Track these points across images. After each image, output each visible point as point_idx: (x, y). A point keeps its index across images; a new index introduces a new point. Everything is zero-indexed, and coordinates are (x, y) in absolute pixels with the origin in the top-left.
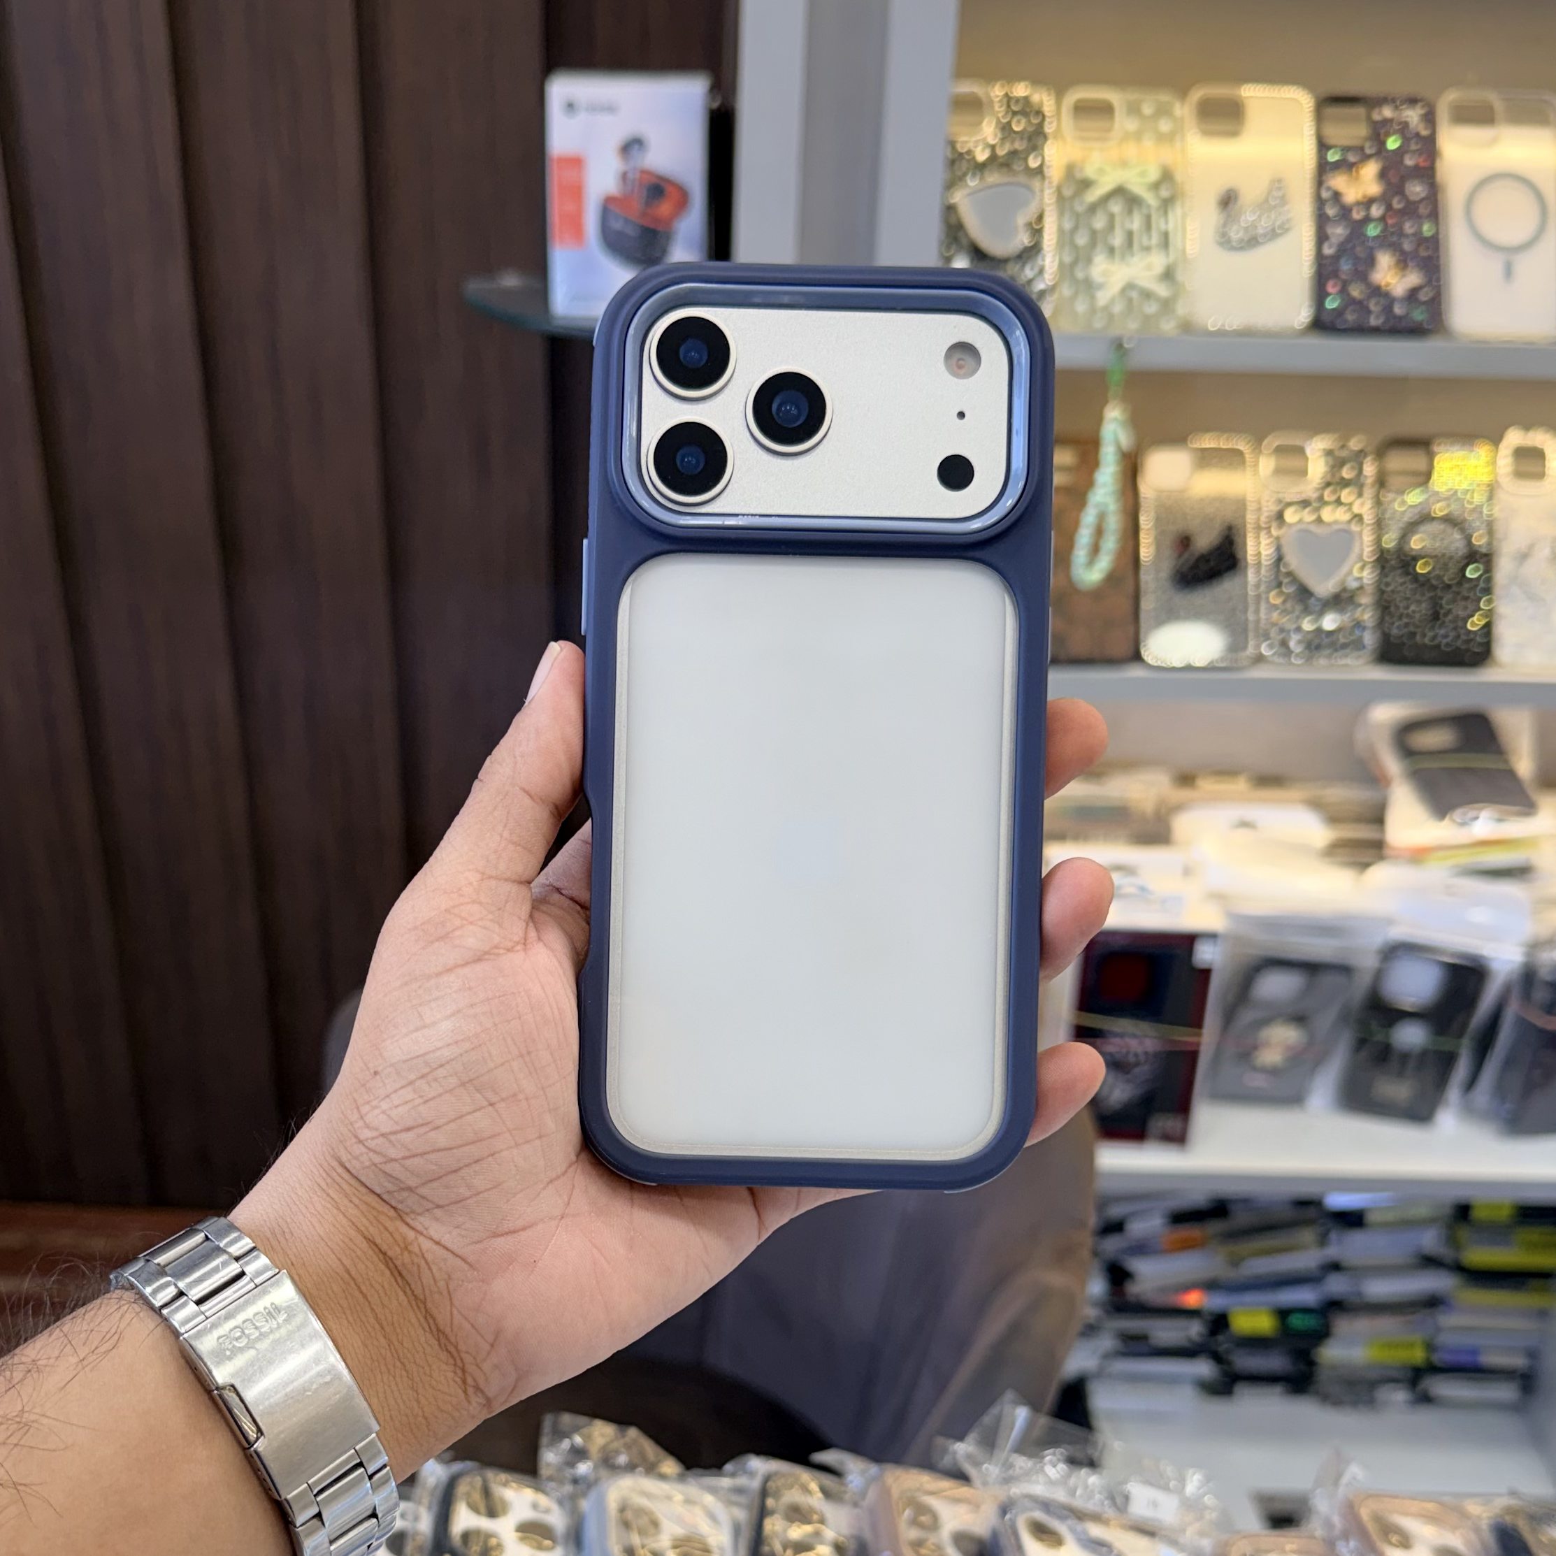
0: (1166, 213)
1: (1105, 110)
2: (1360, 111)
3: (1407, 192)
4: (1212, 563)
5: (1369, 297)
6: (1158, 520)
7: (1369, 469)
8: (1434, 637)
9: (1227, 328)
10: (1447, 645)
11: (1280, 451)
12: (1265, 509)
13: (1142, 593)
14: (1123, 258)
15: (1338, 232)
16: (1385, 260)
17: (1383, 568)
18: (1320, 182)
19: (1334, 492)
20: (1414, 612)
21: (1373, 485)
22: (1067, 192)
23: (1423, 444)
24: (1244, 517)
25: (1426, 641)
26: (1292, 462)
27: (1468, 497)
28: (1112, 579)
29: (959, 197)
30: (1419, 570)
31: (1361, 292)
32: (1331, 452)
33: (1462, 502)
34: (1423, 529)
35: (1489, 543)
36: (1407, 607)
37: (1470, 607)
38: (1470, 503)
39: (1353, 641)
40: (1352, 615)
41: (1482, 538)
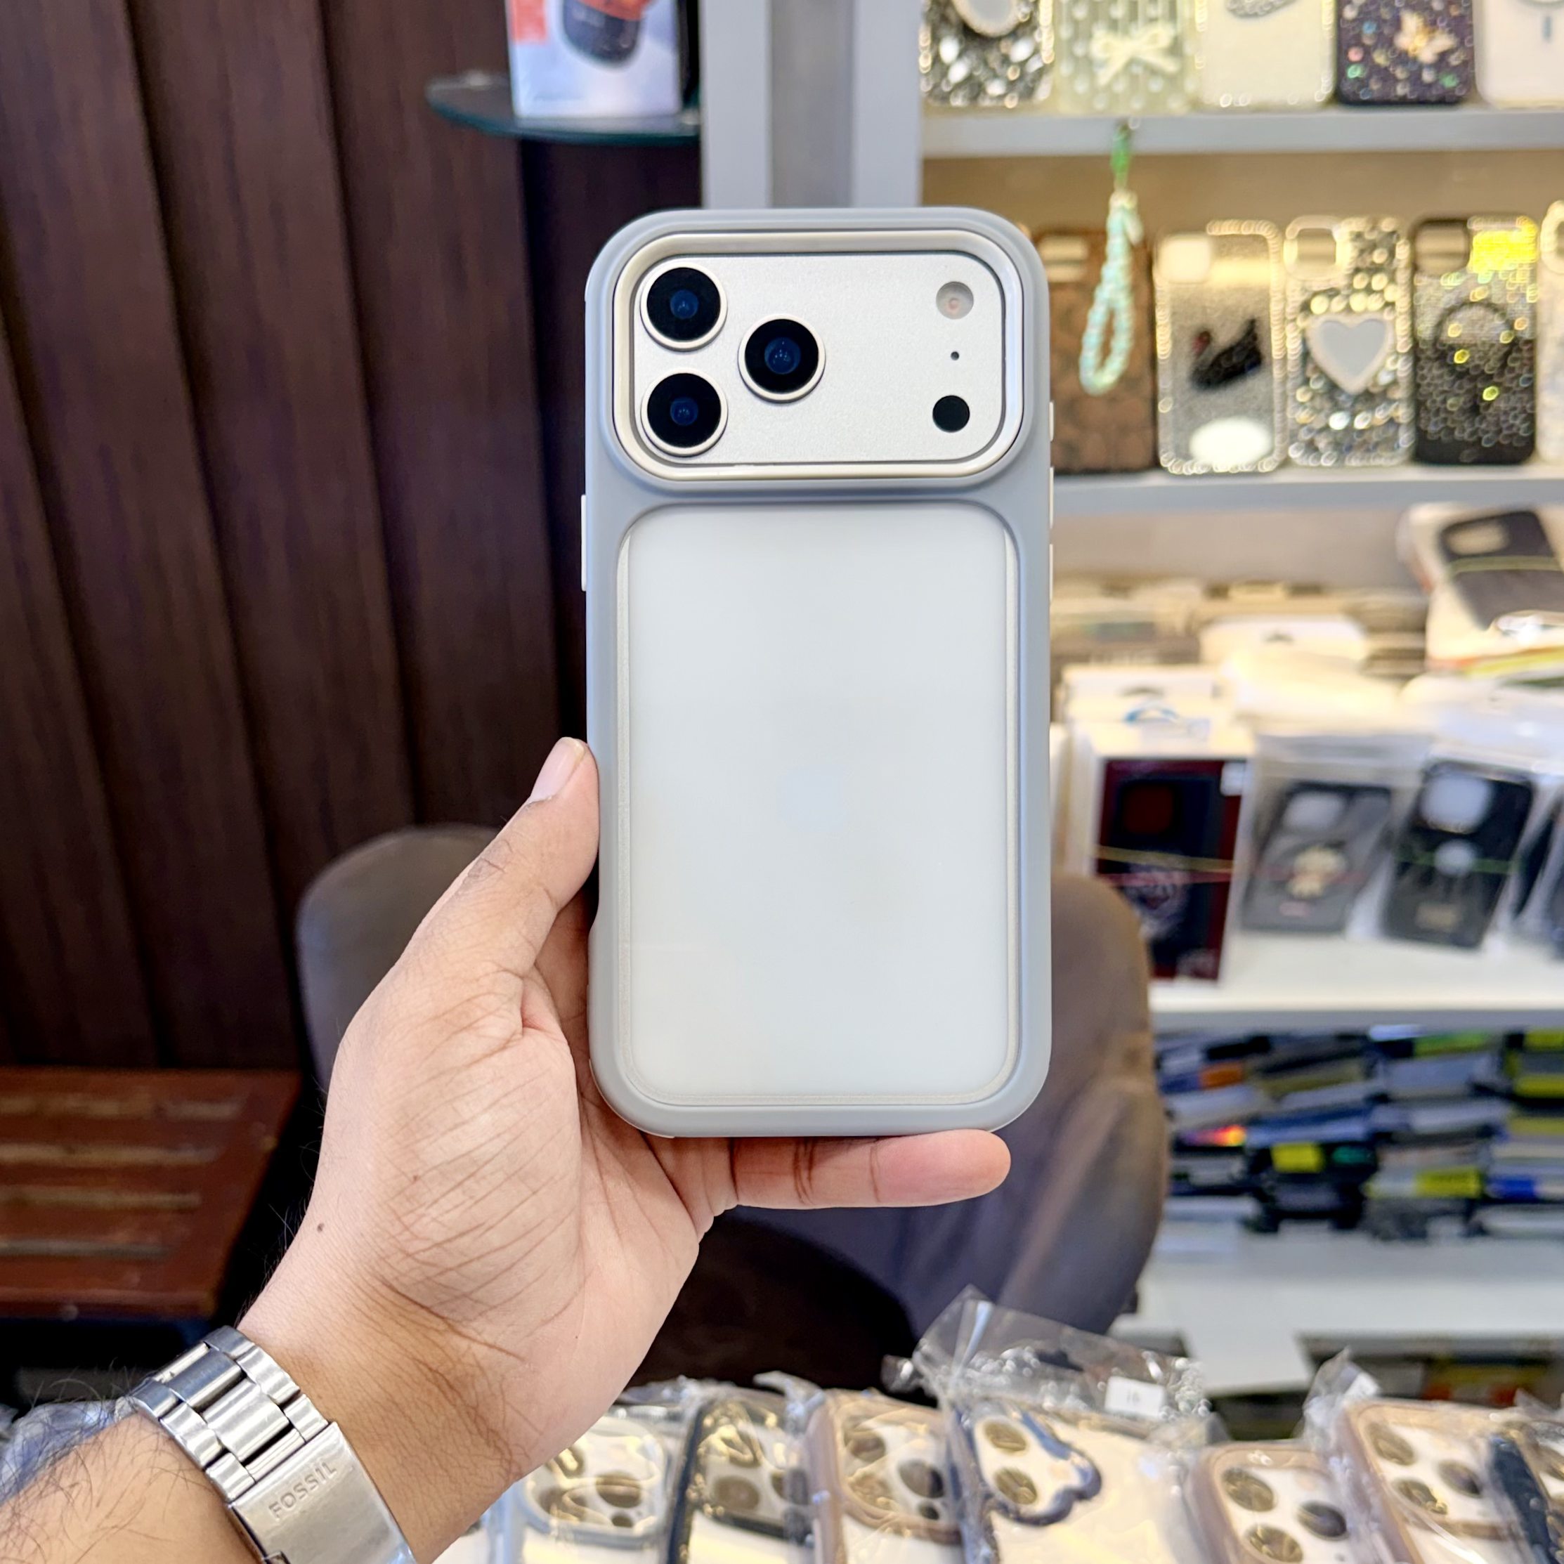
4: (1235, 360)
5: (1395, 64)
6: (1174, 314)
7: (1402, 252)
8: (1475, 432)
9: (1241, 104)
10: (1488, 441)
11: (1303, 235)
12: (1290, 300)
13: (1160, 395)
14: (1126, 32)
16: (1412, 22)
17: (1417, 361)
19: (1363, 279)
20: (1452, 406)
21: (1406, 268)
23: (1458, 223)
24: (1268, 308)
25: (1466, 436)
26: (1319, 247)
27: (1510, 278)
28: (1126, 380)
30: (1457, 362)
31: (1387, 59)
32: (1358, 236)
33: (1503, 284)
34: (1460, 315)
35: (1532, 328)
36: (1444, 401)
37: (1513, 399)
38: (1512, 285)
39: (1386, 440)
40: (1385, 412)
41: (1524, 323)
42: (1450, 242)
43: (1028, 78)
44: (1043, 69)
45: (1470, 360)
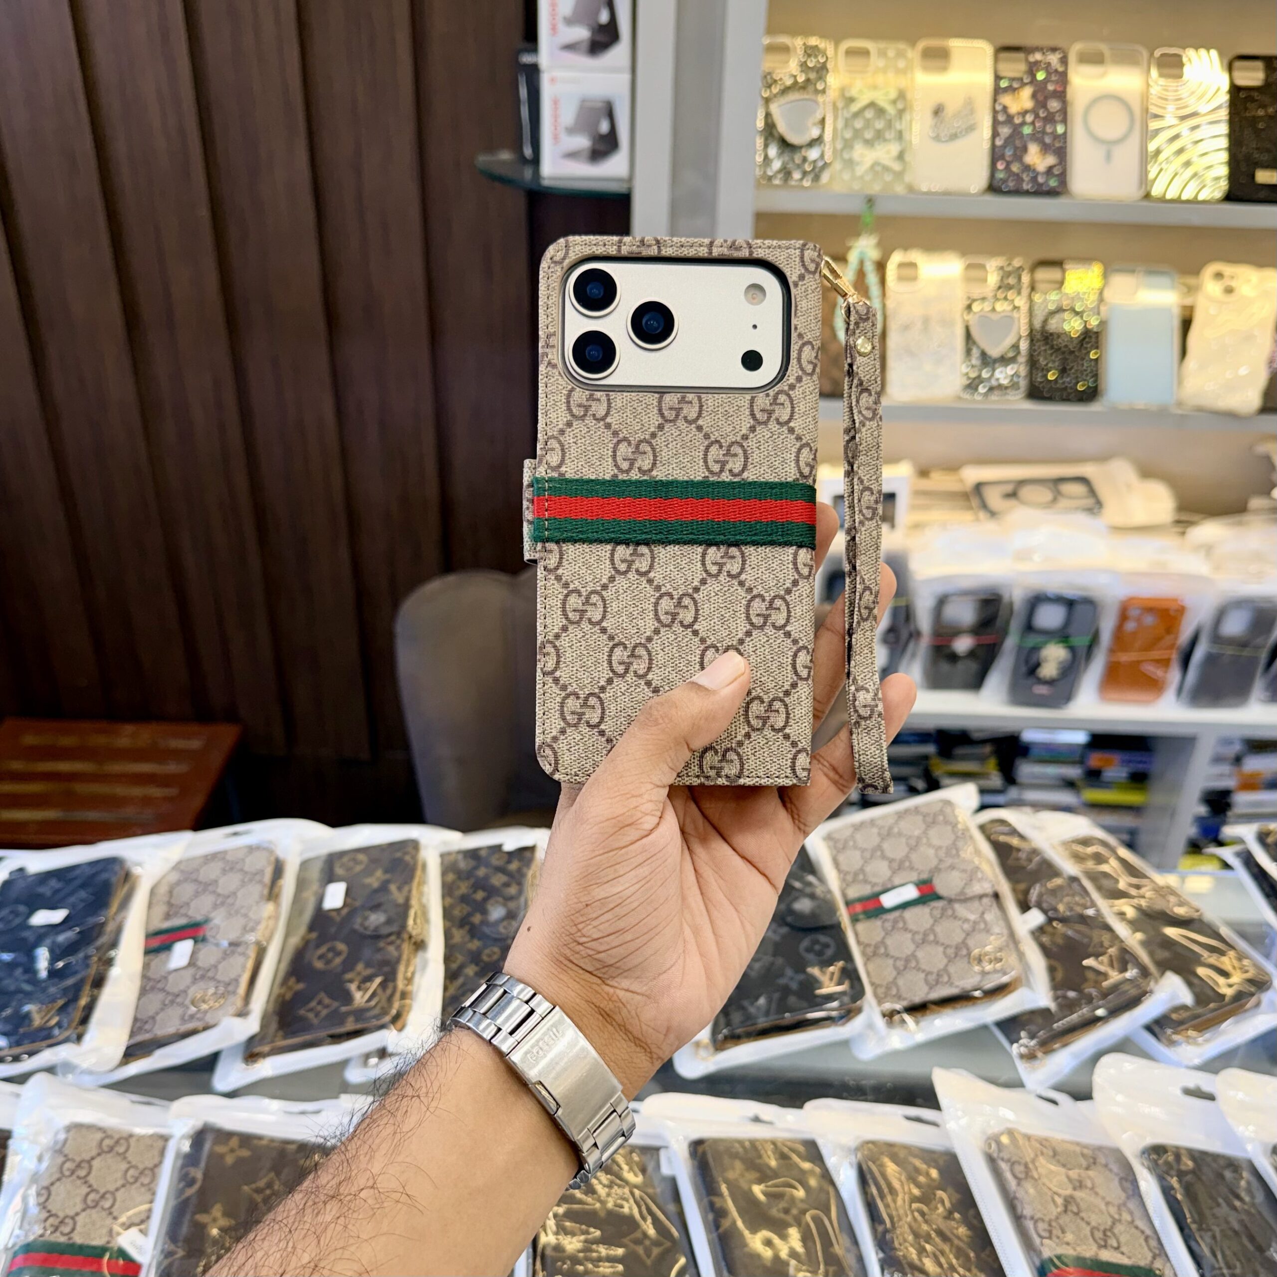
0: (901, 118)
1: (865, 53)
2: (1021, 55)
3: (1049, 107)
5: (1023, 172)
7: (1026, 278)
8: (1064, 383)
9: (934, 190)
10: (1071, 388)
14: (873, 147)
15: (1005, 131)
16: (1033, 149)
17: (1032, 341)
18: (995, 101)
19: (1003, 292)
20: (1051, 367)
21: (1027, 288)
22: (840, 105)
23: (1058, 264)
25: (1058, 386)
26: (978, 274)
27: (1086, 296)
29: (774, 108)
30: (1055, 343)
31: (1019, 169)
32: (1002, 268)
33: (1082, 300)
34: (1057, 316)
35: (1098, 325)
36: (1047, 365)
37: (1085, 365)
38: (1087, 300)
39: (1013, 385)
40: (1012, 369)
41: (1093, 322)
42: (1053, 274)
43: (817, 170)
44: (826, 165)
45: (1062, 342)
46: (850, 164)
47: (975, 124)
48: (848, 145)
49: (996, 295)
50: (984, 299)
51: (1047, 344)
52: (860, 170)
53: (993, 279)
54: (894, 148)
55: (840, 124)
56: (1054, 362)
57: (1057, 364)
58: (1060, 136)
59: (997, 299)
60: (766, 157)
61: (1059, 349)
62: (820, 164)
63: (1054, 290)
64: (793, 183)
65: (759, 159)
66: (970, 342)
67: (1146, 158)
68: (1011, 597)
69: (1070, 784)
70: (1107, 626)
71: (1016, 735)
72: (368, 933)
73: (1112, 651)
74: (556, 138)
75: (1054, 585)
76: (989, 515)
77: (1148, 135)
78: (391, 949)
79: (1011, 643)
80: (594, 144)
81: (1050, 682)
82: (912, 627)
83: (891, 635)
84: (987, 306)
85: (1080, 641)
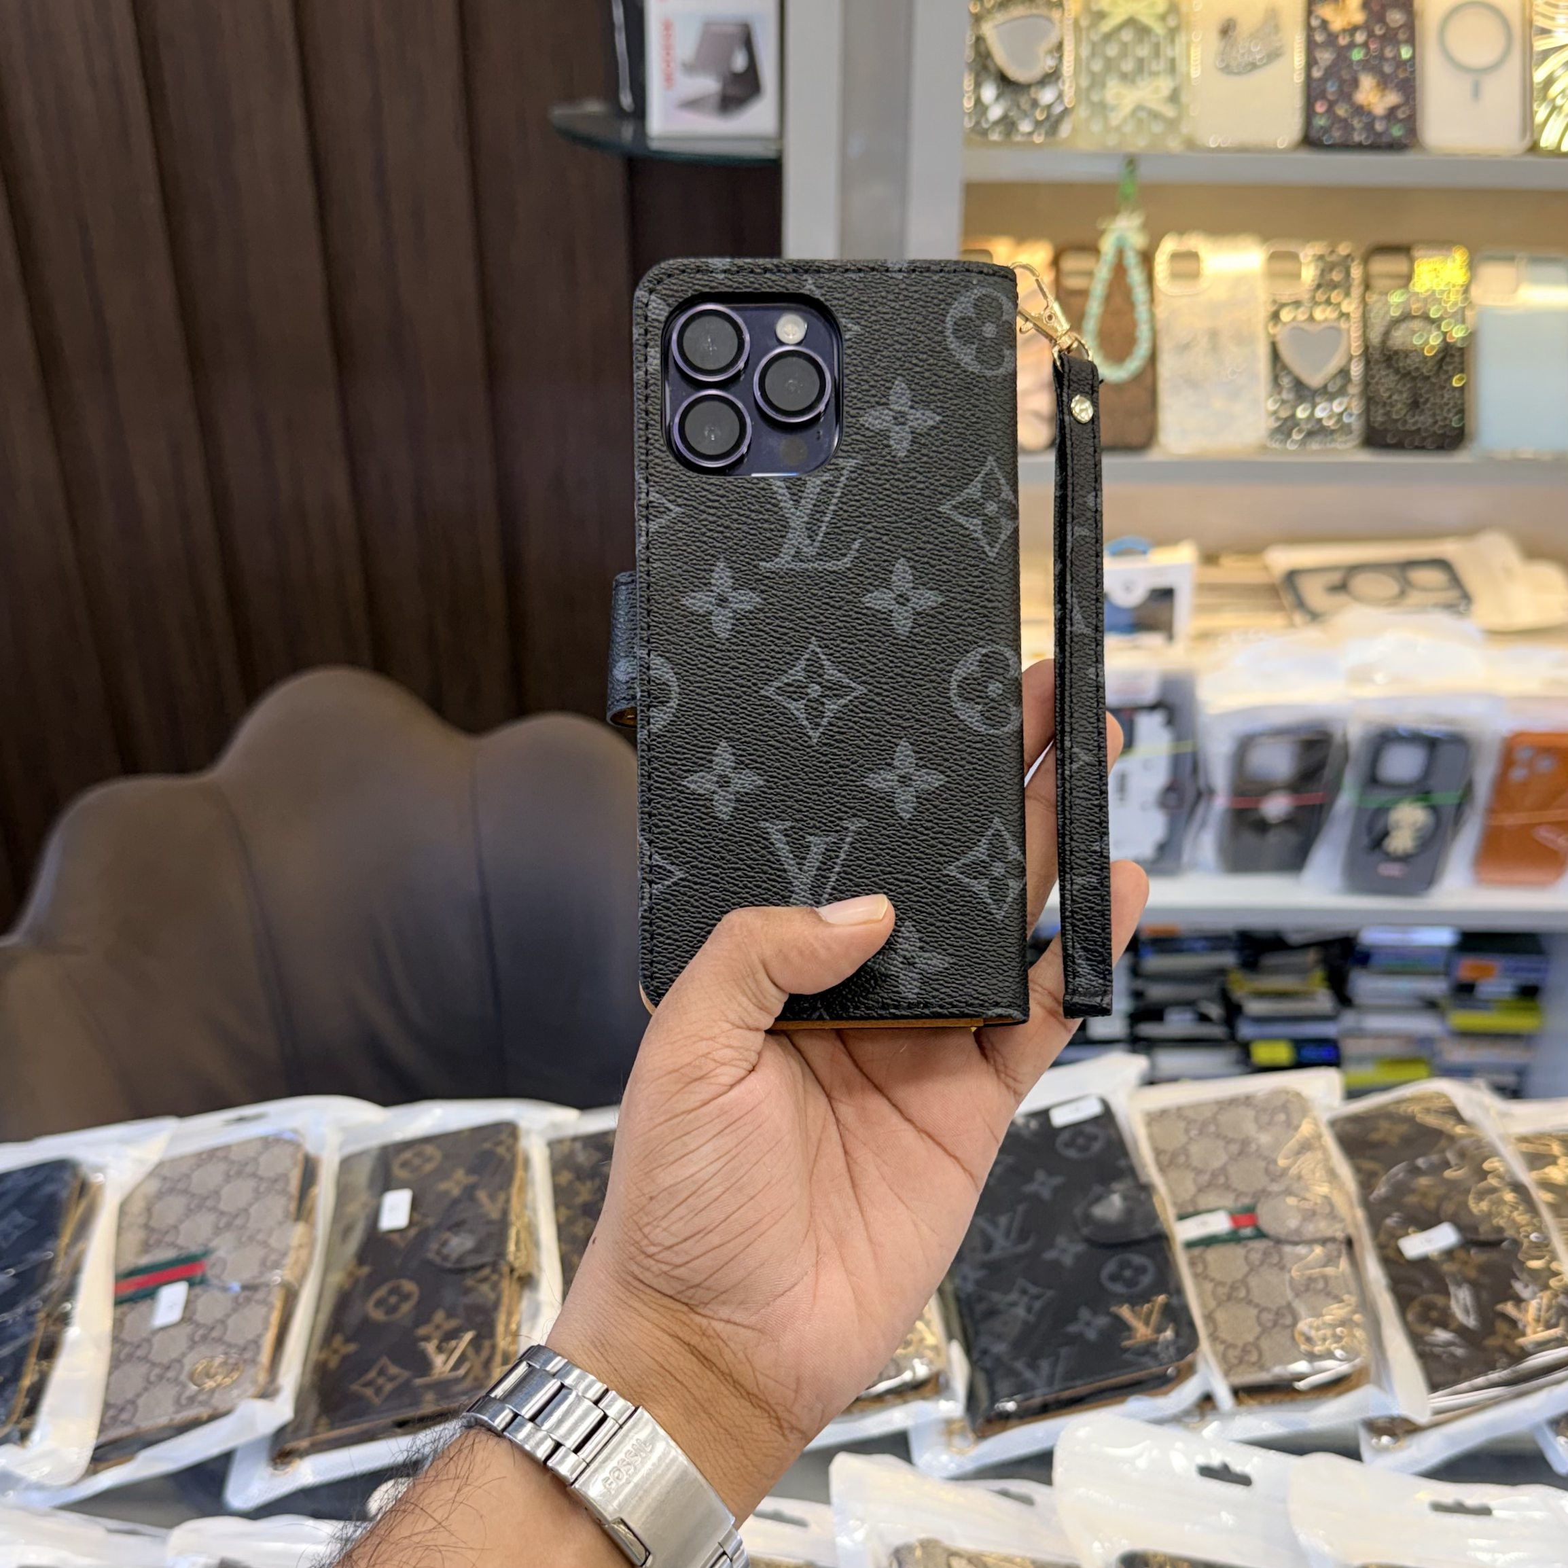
0: (1172, 41)
3: (1388, 20)
5: (1353, 116)
7: (1356, 272)
8: (1415, 423)
9: (1226, 145)
10: (1426, 430)
11: (1277, 254)
12: (1262, 309)
14: (1133, 82)
15: (1325, 57)
16: (1367, 82)
17: (1368, 363)
18: (1309, 13)
19: (1325, 293)
20: (1396, 401)
21: (1359, 285)
22: (1084, 23)
23: (1404, 250)
25: (1408, 427)
26: (1287, 266)
27: (1445, 296)
29: (988, 29)
30: (1401, 365)
31: (1346, 111)
32: (1322, 258)
33: (1439, 301)
34: (1403, 326)
35: (1463, 339)
36: (1390, 397)
37: (1447, 396)
38: (1446, 302)
39: (1341, 428)
40: (1340, 404)
41: (1457, 333)
42: (1396, 265)
43: (1053, 119)
44: (1066, 111)
45: (1411, 363)
46: (1102, 108)
47: (1281, 47)
48: (1097, 82)
49: (1314, 297)
50: (1297, 304)
51: (1389, 366)
52: (1115, 119)
53: (1309, 273)
54: (1165, 85)
55: (1085, 52)
56: (1401, 392)
57: (1405, 395)
58: (1405, 62)
59: (1316, 304)
60: (978, 101)
61: (1409, 373)
62: (1058, 109)
63: (1400, 287)
64: (1018, 138)
65: (968, 104)
66: (1279, 365)
67: (1532, 94)
68: (1345, 735)
69: (1431, 1005)
70: (1484, 776)
71: (1351, 935)
72: (449, 1265)
73: (1491, 811)
74: (669, 79)
75: (1408, 717)
76: (1308, 618)
77: (1532, 59)
78: (485, 1288)
79: (1346, 800)
80: (725, 86)
81: (1404, 859)
82: (1202, 783)
83: (1173, 797)
84: (1302, 315)
85: (1446, 798)
